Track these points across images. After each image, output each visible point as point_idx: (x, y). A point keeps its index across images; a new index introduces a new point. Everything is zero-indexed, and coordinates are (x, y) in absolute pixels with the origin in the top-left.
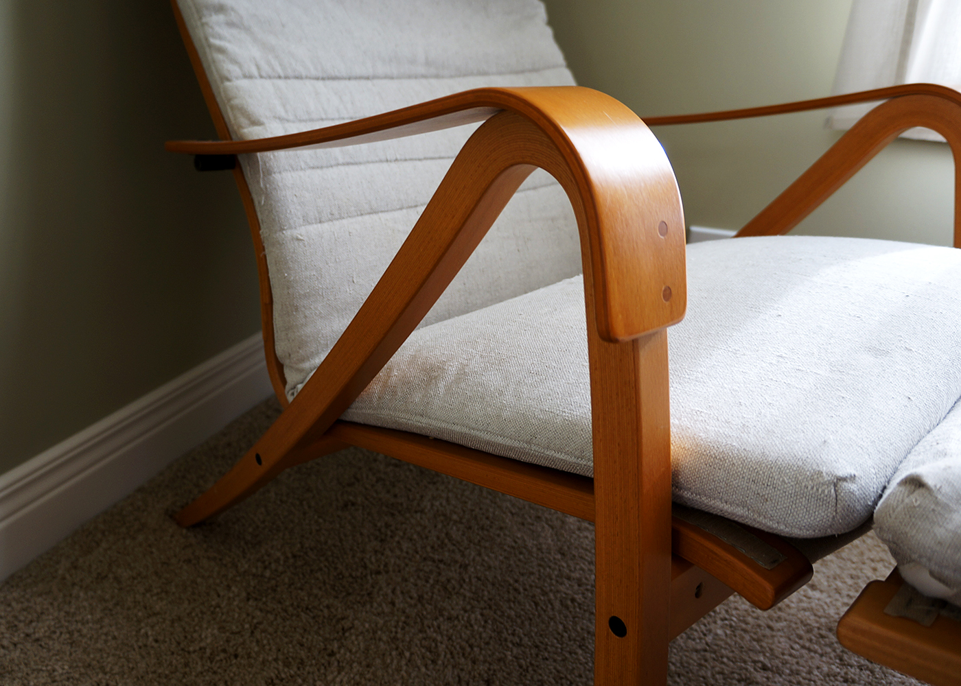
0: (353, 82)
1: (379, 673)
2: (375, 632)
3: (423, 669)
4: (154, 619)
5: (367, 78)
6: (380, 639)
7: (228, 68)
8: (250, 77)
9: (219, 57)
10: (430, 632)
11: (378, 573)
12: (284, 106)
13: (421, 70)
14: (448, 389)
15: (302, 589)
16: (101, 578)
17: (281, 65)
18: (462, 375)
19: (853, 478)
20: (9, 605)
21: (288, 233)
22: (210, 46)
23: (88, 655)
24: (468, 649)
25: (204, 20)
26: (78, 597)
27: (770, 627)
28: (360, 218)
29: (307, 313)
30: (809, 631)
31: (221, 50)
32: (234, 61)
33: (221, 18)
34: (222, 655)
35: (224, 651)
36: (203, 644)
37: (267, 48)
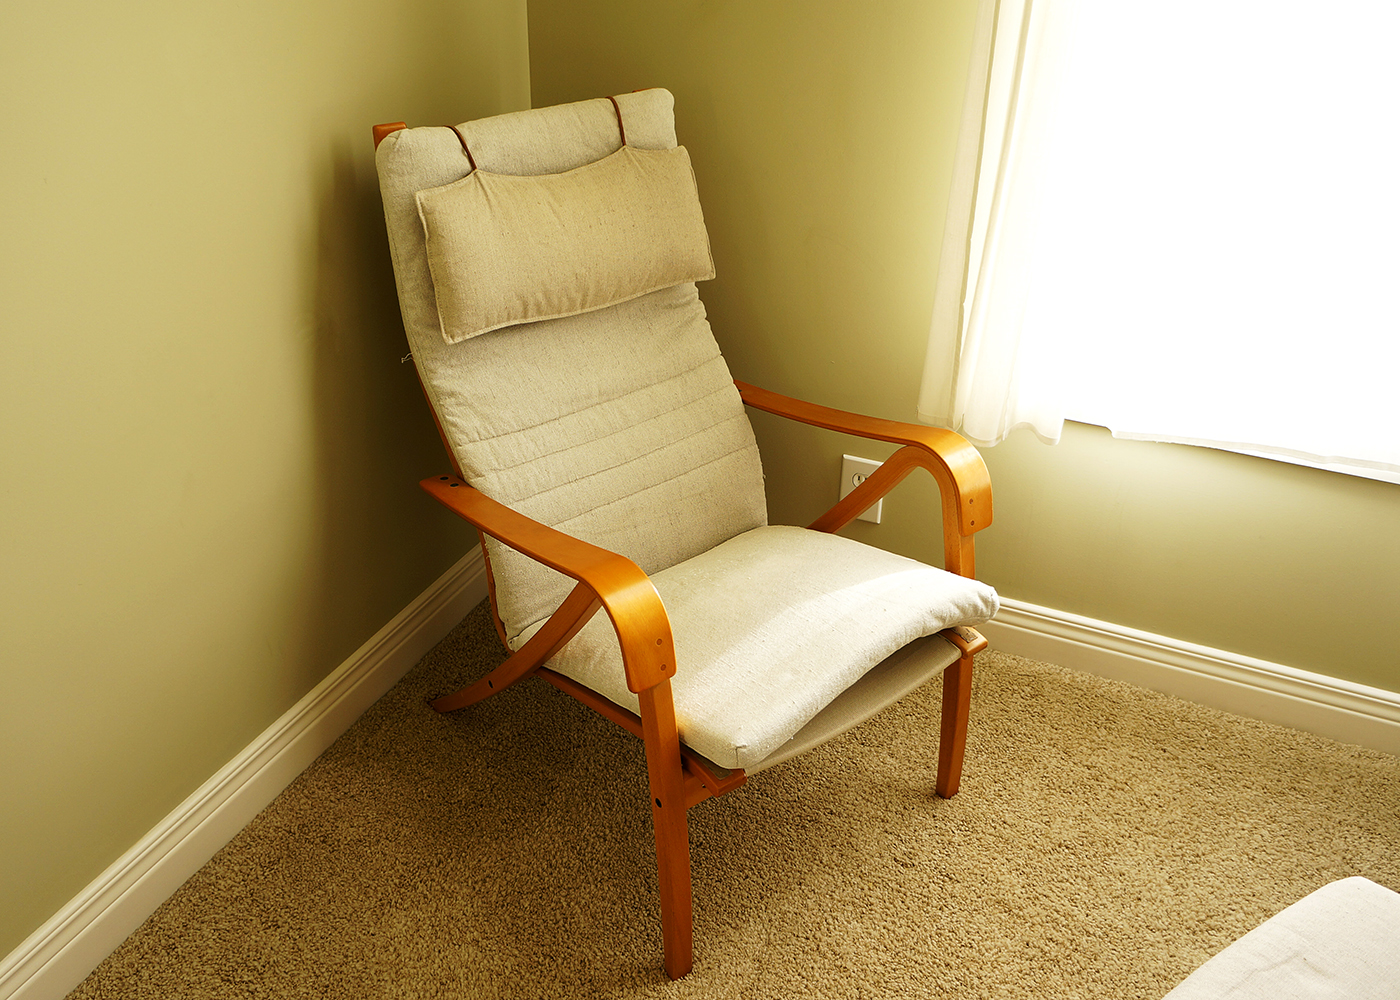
0: (541, 427)
1: (574, 817)
2: (573, 790)
3: (603, 814)
4: (426, 781)
6: (576, 794)
7: (458, 436)
8: (474, 441)
10: (611, 790)
11: (579, 746)
12: (497, 460)
14: (595, 667)
15: (525, 760)
16: (386, 752)
17: (494, 427)
18: (603, 659)
19: (744, 747)
20: (329, 773)
22: (446, 421)
23: (387, 806)
24: (634, 801)
25: (441, 403)
26: (373, 767)
31: (454, 425)
32: (463, 432)
33: (452, 400)
34: (473, 805)
35: (474, 802)
36: (460, 798)
37: (485, 417)
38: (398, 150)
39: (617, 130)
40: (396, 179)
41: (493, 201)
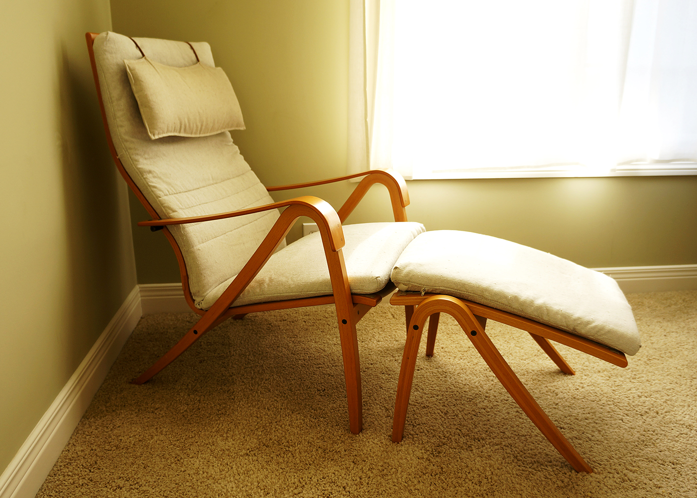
0: (194, 191)
5: (198, 189)
7: (159, 193)
8: (167, 195)
9: (154, 189)
12: (181, 204)
13: (211, 182)
14: (268, 285)
17: (174, 189)
18: (271, 280)
21: (195, 248)
22: (149, 186)
25: (144, 177)
27: (370, 355)
28: (213, 240)
29: (205, 275)
30: (382, 352)
31: (155, 187)
32: (161, 191)
33: (151, 175)
37: (168, 184)
38: (109, 40)
39: (194, 55)
40: (108, 56)
41: (159, 71)
